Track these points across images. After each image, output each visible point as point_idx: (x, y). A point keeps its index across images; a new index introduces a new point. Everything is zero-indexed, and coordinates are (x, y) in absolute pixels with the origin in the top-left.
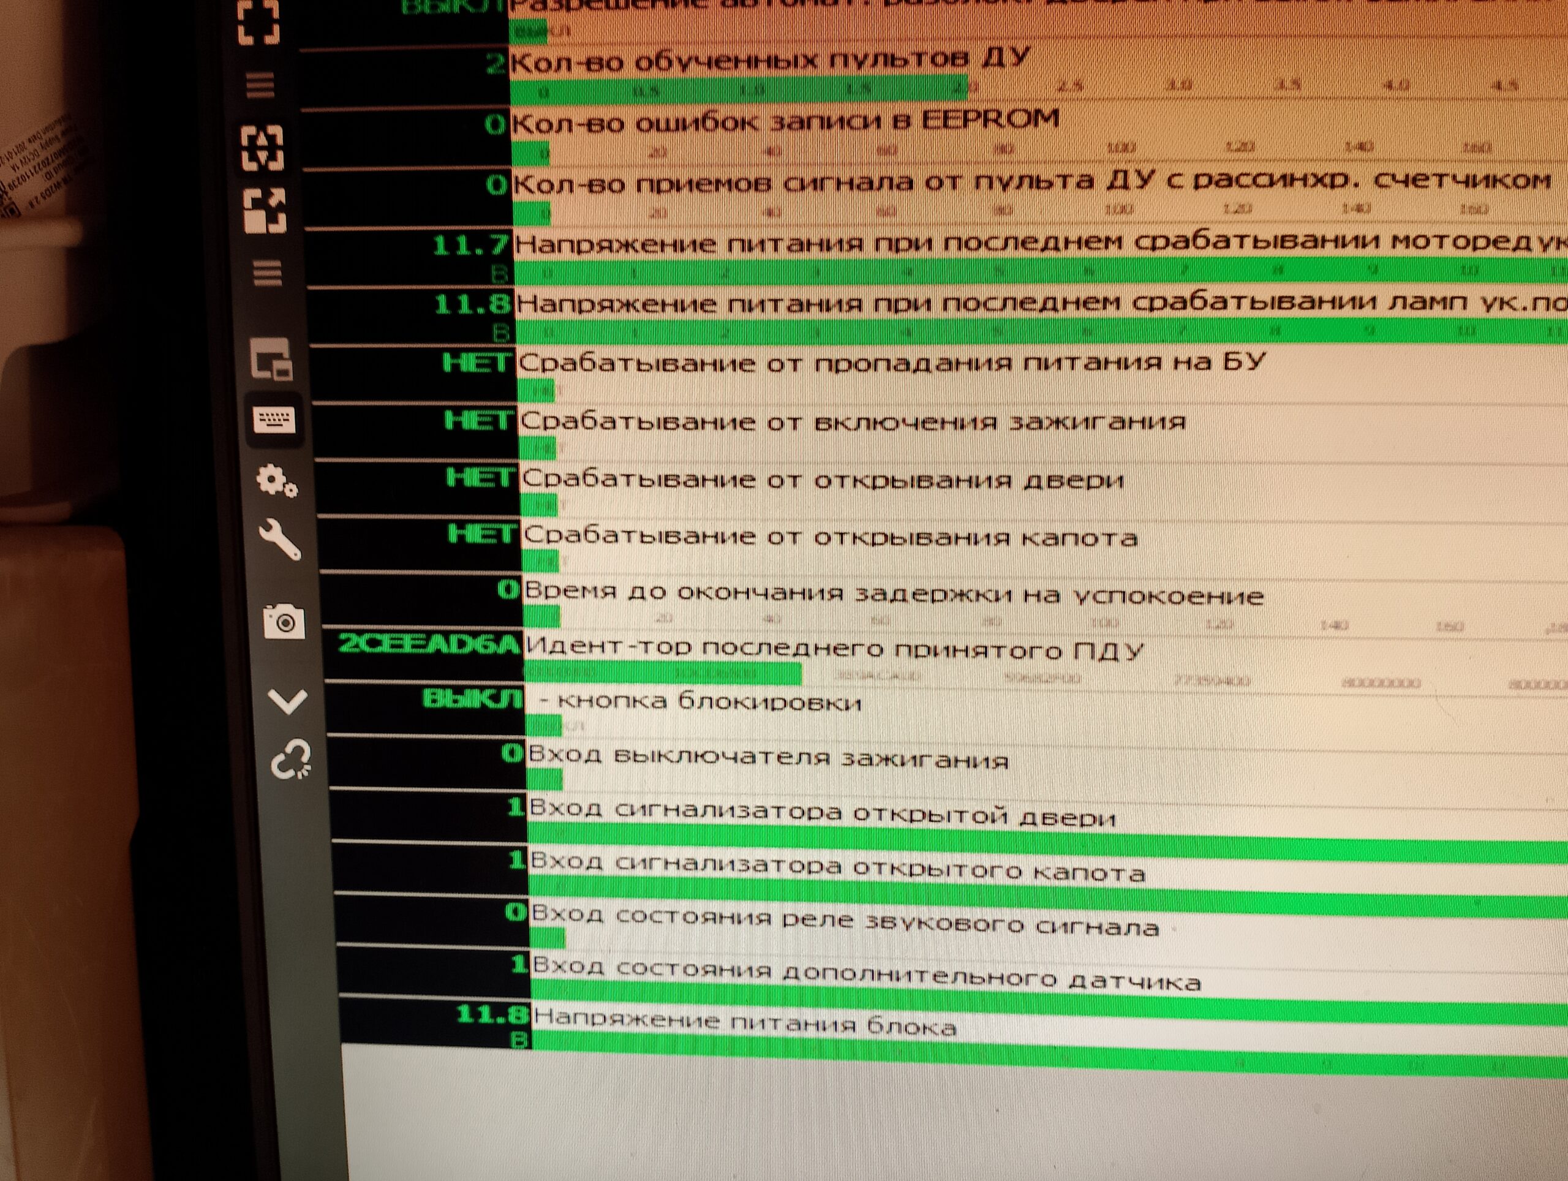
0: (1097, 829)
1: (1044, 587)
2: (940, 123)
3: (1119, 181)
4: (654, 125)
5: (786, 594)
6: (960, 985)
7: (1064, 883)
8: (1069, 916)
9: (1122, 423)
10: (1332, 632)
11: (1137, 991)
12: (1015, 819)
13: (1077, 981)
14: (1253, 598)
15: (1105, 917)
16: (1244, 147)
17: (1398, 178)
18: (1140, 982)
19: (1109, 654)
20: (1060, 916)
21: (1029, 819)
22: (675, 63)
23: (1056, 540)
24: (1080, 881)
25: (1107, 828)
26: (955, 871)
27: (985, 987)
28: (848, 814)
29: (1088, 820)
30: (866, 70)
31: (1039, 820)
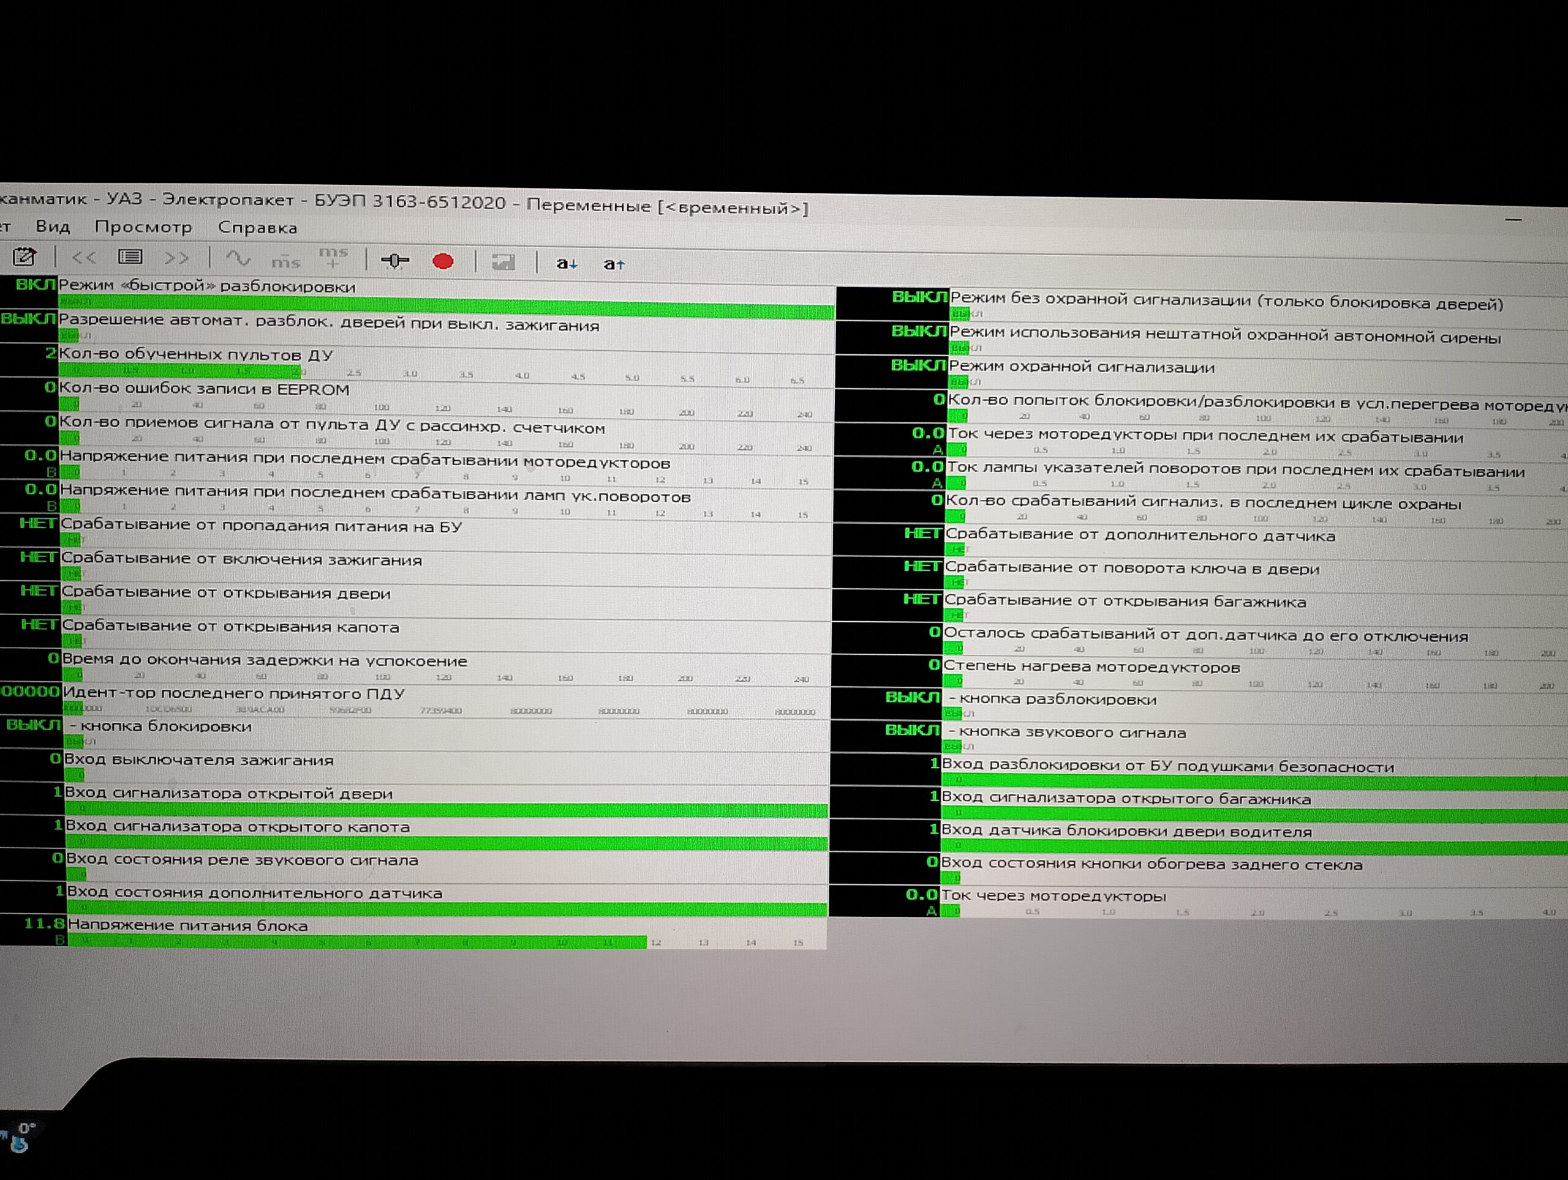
0: (382, 801)
1: (350, 656)
2: (287, 391)
3: (382, 426)
4: (135, 389)
5: (207, 661)
6: (309, 899)
7: (365, 834)
8: (369, 854)
9: (388, 561)
10: (504, 682)
11: (407, 899)
12: (337, 795)
13: (374, 895)
14: (461, 662)
15: (389, 854)
16: (445, 409)
17: (525, 427)
18: (408, 893)
19: (386, 696)
20: (364, 854)
21: (345, 795)
22: (146, 354)
23: (355, 628)
24: (374, 833)
25: (388, 800)
26: (305, 828)
27: (323, 900)
28: (244, 794)
29: (377, 795)
30: (247, 361)
31: (350, 796)
